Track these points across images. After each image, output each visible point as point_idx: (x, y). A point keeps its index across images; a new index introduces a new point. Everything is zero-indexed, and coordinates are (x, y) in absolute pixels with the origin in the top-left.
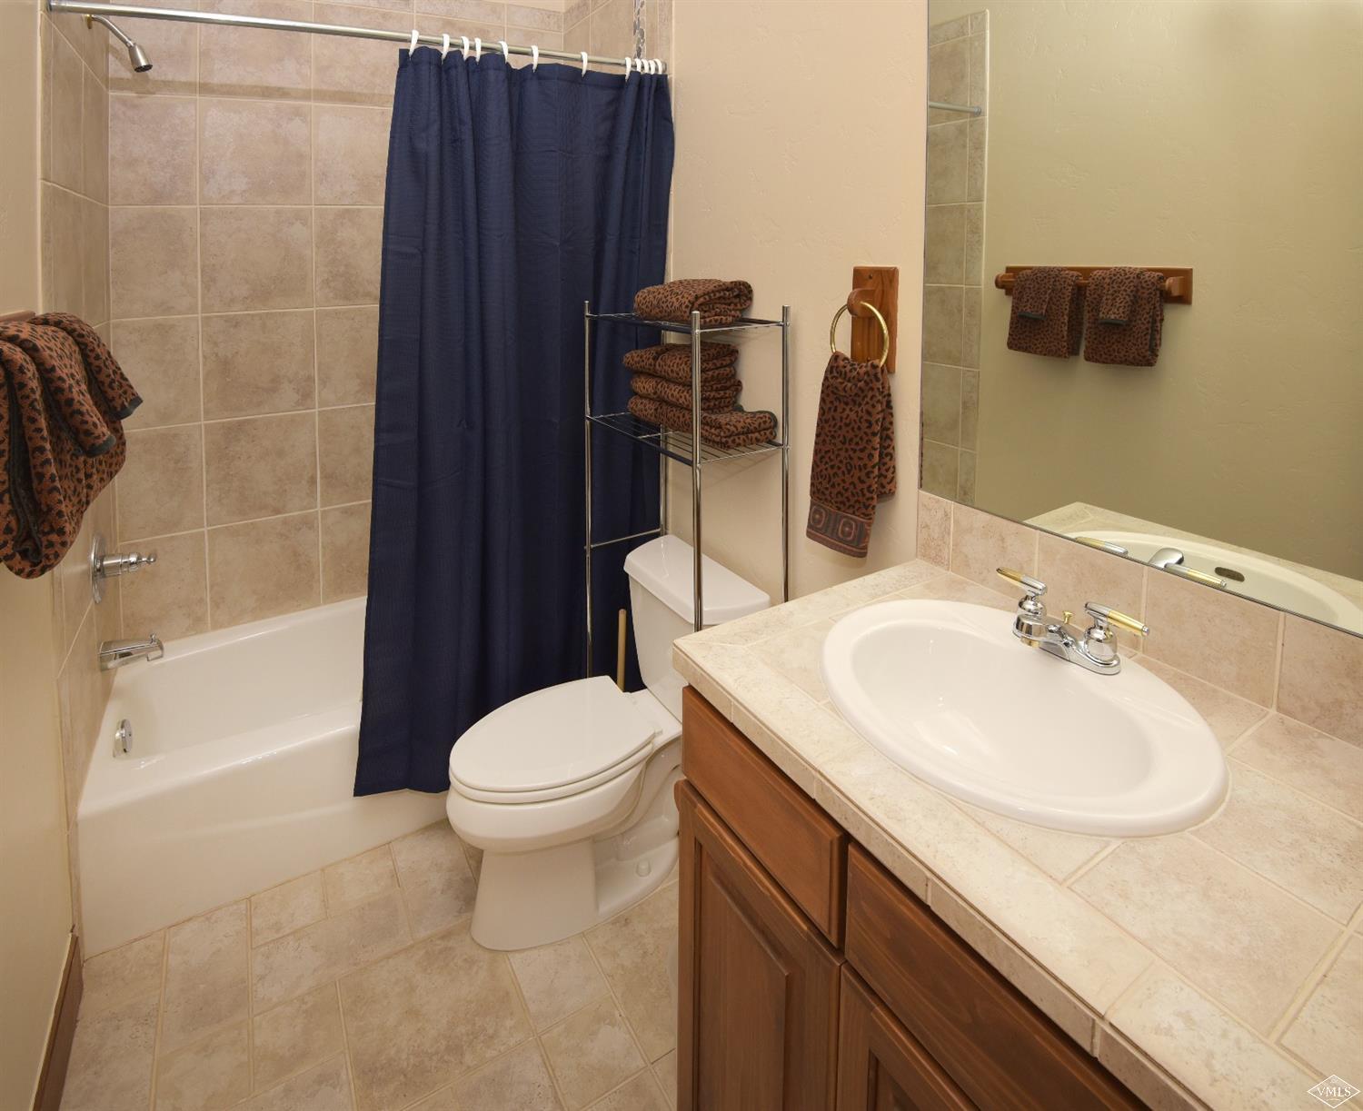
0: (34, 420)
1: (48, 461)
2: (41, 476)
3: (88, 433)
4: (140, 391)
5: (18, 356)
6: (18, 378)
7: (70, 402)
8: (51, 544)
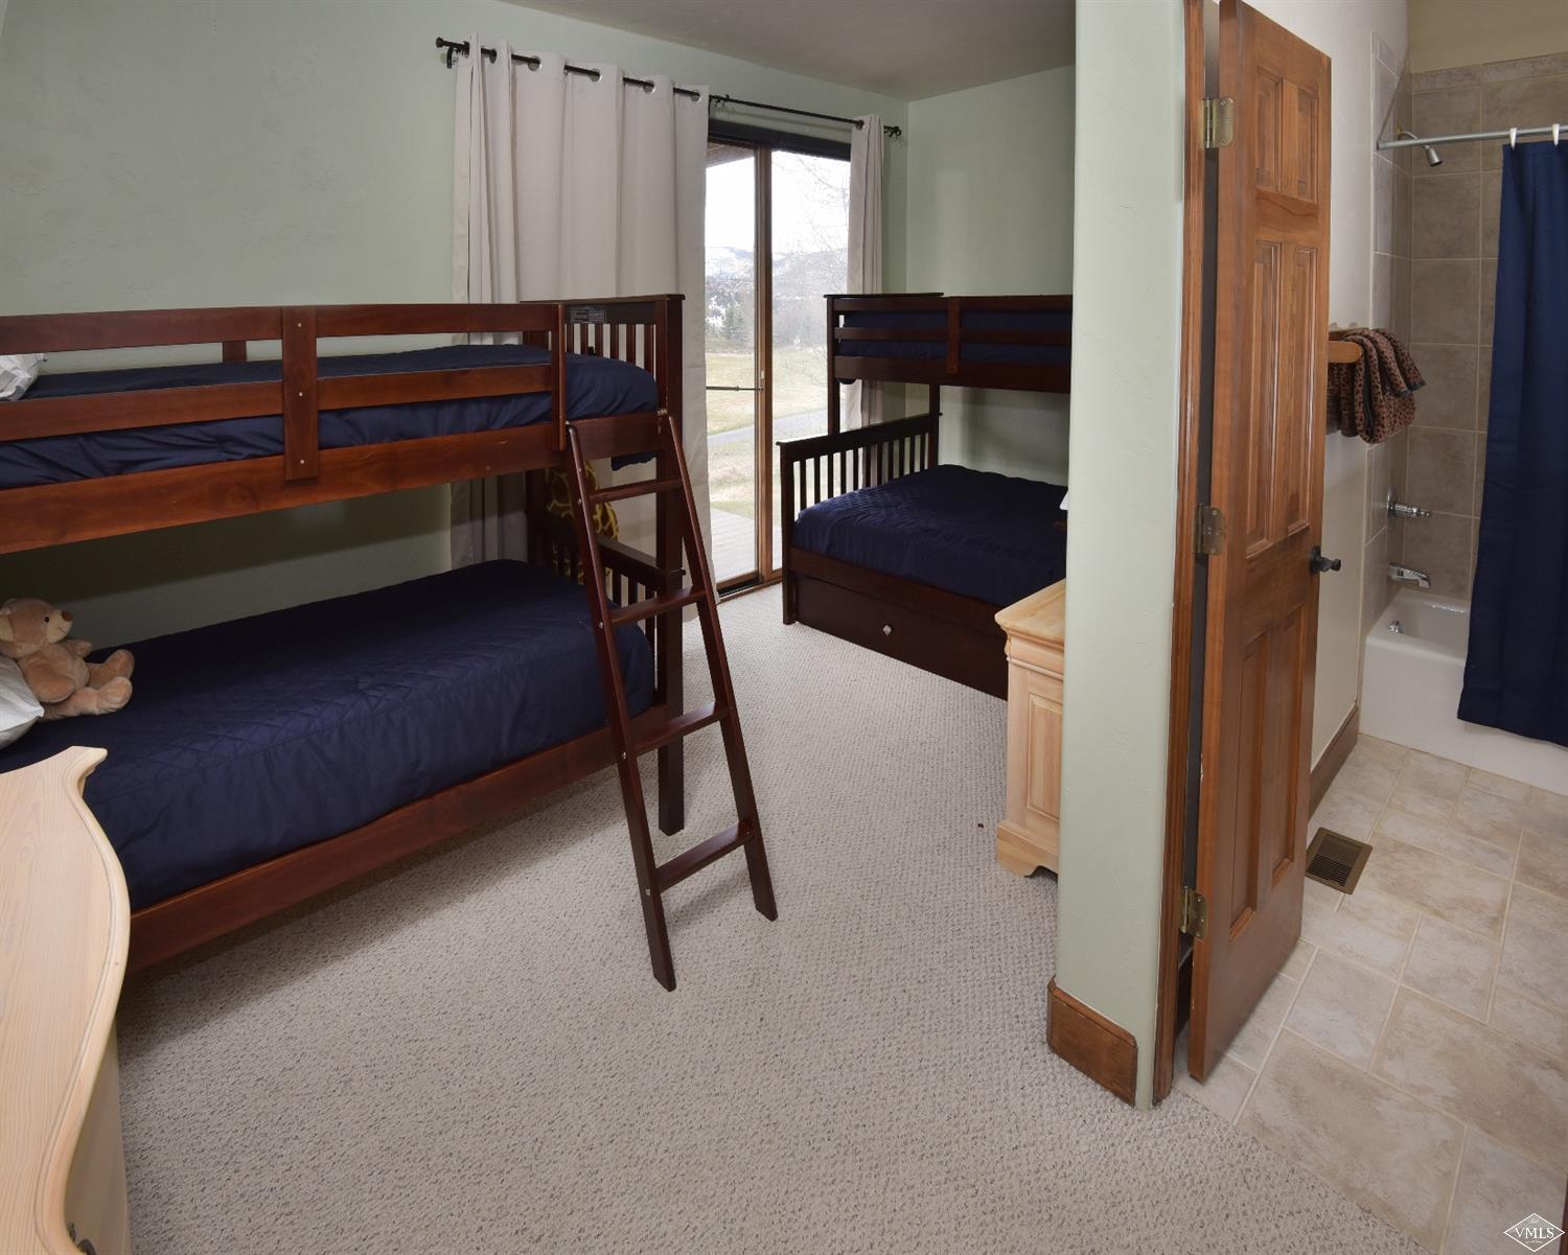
0: (1375, 373)
1: (1379, 393)
2: (1376, 399)
3: (1398, 385)
4: (1424, 377)
5: (1370, 344)
6: (1369, 353)
7: (1390, 369)
8: (1379, 431)
